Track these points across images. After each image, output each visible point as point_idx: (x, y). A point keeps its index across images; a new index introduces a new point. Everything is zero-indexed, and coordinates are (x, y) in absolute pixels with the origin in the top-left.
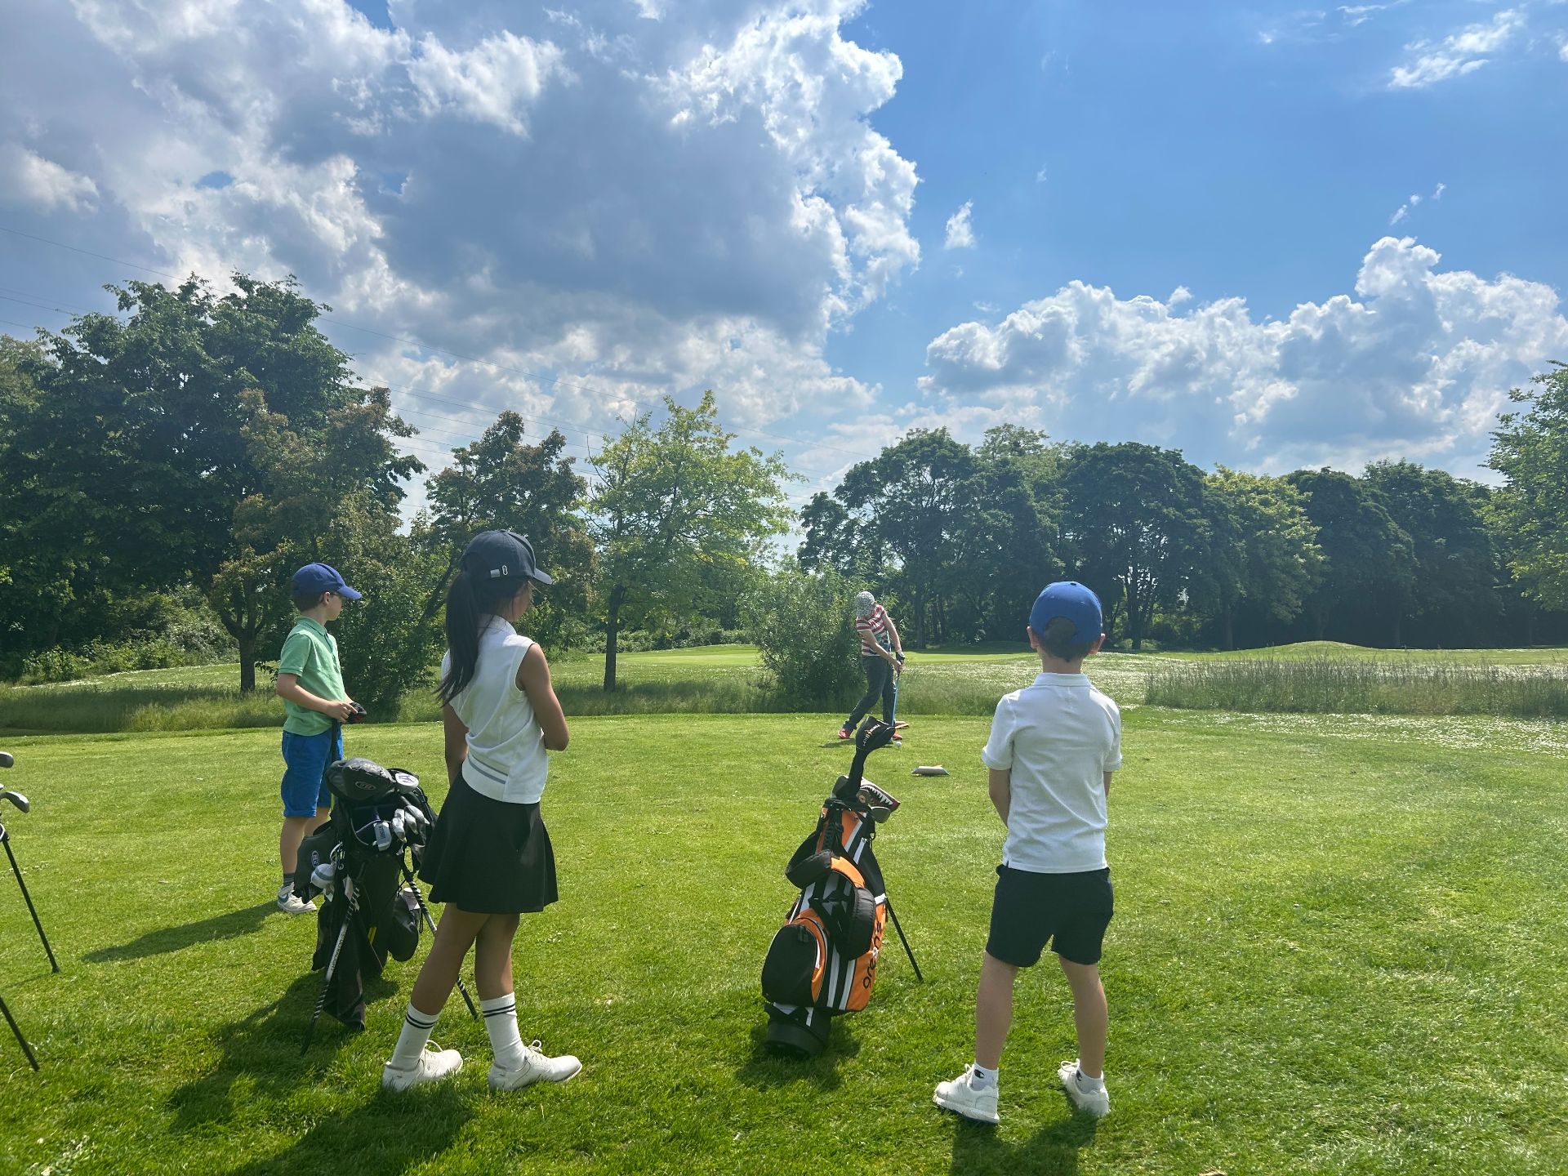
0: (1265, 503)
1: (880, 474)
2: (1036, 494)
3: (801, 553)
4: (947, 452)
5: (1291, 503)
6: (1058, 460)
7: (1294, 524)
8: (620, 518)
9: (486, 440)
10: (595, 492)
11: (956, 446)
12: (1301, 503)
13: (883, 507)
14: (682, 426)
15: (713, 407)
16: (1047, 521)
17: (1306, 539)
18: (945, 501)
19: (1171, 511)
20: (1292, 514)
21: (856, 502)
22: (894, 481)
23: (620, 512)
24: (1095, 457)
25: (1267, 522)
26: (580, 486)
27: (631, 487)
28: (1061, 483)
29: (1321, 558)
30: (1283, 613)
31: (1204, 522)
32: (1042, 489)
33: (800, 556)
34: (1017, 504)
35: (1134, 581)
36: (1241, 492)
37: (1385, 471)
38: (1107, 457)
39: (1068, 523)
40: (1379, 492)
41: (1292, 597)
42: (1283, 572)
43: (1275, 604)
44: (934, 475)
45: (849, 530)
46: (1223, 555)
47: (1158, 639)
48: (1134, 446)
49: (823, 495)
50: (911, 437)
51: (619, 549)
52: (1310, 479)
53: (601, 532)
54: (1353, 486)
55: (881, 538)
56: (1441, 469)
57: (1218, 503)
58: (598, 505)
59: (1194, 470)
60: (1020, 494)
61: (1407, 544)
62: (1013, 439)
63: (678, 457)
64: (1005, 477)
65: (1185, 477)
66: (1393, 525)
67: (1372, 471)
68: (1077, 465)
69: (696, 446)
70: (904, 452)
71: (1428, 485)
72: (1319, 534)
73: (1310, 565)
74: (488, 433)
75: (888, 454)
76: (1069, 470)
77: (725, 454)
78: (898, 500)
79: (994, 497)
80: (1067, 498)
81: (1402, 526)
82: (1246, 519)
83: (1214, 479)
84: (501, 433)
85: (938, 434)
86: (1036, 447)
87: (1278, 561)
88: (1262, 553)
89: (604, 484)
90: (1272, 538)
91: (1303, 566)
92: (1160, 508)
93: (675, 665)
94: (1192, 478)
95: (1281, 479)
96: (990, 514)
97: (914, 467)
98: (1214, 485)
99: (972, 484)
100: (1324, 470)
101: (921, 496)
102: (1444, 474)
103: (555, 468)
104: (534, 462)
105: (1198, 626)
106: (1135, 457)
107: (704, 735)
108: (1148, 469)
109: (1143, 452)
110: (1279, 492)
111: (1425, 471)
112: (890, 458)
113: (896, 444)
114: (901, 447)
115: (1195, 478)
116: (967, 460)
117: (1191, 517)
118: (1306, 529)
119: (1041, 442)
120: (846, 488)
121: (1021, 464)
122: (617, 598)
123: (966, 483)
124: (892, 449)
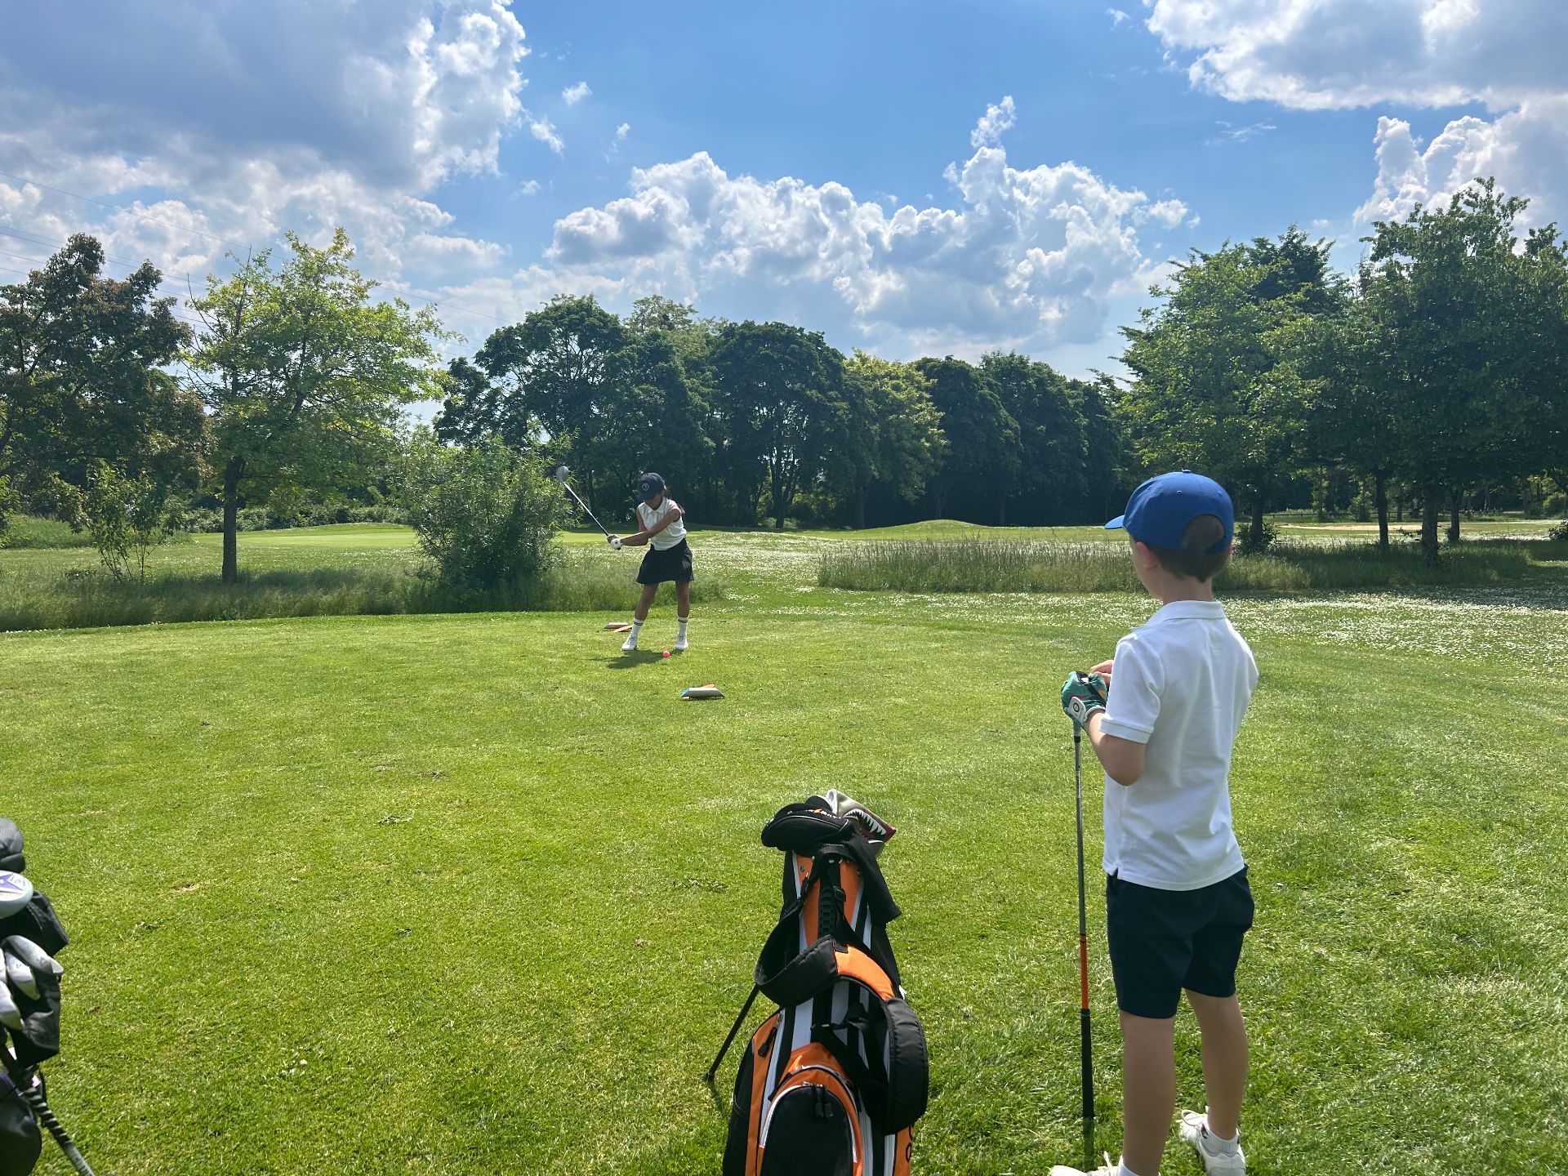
0: (897, 388)
1: (524, 341)
2: (687, 371)
3: (438, 424)
4: (596, 322)
5: (919, 389)
6: (707, 336)
7: (922, 410)
8: (235, 375)
9: (52, 270)
10: (200, 343)
11: (606, 316)
12: (927, 389)
13: (528, 377)
14: (311, 269)
15: (346, 249)
16: (697, 399)
17: (931, 424)
18: (593, 373)
19: (813, 393)
20: (920, 400)
21: (498, 370)
22: (540, 350)
23: (234, 368)
24: (743, 336)
25: (899, 406)
26: (184, 334)
27: (248, 339)
28: (710, 360)
29: (943, 442)
30: (909, 494)
31: (844, 405)
32: (694, 366)
33: (437, 427)
34: (668, 380)
35: (778, 461)
36: (876, 377)
37: (998, 362)
38: (755, 336)
39: (718, 401)
40: (994, 382)
41: (917, 479)
42: (912, 455)
43: (902, 485)
44: (582, 346)
45: (491, 399)
46: (859, 438)
47: (798, 518)
48: (782, 327)
49: (462, 361)
50: (557, 303)
51: (236, 414)
52: (935, 366)
53: (211, 391)
54: (972, 374)
55: (527, 409)
56: (1044, 361)
57: (856, 387)
58: (204, 360)
59: (835, 353)
60: (673, 370)
61: (1015, 430)
62: (663, 313)
63: (307, 305)
64: (656, 352)
65: (826, 360)
66: (1003, 412)
67: (987, 361)
68: (725, 343)
69: (330, 293)
70: (551, 318)
71: (1033, 376)
72: (942, 419)
73: (933, 450)
74: (54, 260)
75: (532, 319)
76: (718, 347)
77: (363, 306)
78: (544, 370)
79: (644, 371)
80: (716, 376)
81: (1011, 412)
82: (879, 404)
83: (852, 364)
84: (72, 262)
85: (586, 301)
86: (684, 322)
87: (908, 445)
88: (893, 437)
89: (211, 334)
90: (902, 422)
91: (929, 450)
92: (804, 390)
93: (301, 548)
94: (832, 360)
95: (911, 365)
96: (641, 389)
97: (562, 335)
98: (851, 369)
99: (623, 356)
100: (948, 358)
101: (569, 367)
102: (1047, 366)
103: (148, 309)
104: (121, 301)
105: (833, 506)
106: (780, 337)
107: (386, 647)
108: (793, 350)
109: (789, 331)
110: (909, 378)
111: (1030, 363)
112: (535, 324)
113: (541, 310)
114: (546, 313)
115: (836, 361)
116: (617, 331)
117: (831, 399)
118: (931, 415)
119: (689, 317)
120: (487, 354)
121: (672, 339)
122: (233, 474)
123: (616, 355)
124: (537, 315)
